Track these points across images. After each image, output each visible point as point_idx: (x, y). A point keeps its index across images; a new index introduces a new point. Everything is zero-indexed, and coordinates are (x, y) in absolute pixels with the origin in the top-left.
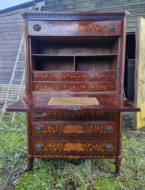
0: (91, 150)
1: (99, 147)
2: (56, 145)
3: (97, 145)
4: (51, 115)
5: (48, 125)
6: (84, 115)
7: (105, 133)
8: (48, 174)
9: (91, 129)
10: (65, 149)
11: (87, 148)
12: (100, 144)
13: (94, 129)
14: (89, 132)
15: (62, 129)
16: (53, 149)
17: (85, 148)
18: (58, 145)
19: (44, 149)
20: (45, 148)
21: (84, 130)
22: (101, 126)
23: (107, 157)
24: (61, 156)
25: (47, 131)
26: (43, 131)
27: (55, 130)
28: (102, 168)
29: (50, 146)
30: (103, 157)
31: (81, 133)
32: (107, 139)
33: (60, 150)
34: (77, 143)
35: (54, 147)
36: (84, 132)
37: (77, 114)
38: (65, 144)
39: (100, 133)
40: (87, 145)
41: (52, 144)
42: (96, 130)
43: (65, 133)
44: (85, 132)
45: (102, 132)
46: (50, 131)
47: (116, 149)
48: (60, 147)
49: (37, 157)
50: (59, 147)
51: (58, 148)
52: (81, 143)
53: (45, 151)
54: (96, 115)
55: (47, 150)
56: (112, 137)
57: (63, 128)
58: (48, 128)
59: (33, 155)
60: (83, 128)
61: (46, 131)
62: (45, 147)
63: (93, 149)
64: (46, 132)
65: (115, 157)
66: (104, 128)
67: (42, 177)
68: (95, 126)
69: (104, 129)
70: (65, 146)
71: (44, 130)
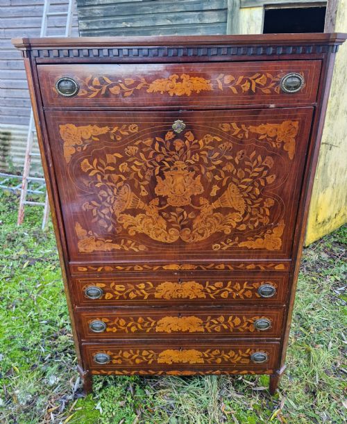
0: (219, 360)
1: (236, 356)
2: (141, 353)
3: (232, 353)
4: (125, 297)
5: (120, 318)
6: (205, 297)
7: (252, 330)
8: (125, 401)
9: (219, 323)
10: (160, 361)
11: (210, 357)
12: (240, 351)
13: (228, 324)
14: (215, 329)
15: (152, 325)
16: (134, 361)
17: (205, 358)
18: (145, 353)
19: (114, 361)
20: (117, 359)
21: (204, 326)
22: (244, 318)
23: (253, 373)
24: (153, 372)
25: (117, 328)
26: (108, 330)
27: (137, 327)
28: (240, 378)
29: (126, 355)
30: (245, 372)
31: (197, 332)
32: (256, 341)
33: (150, 362)
34: (187, 349)
35: (136, 358)
36: (203, 330)
37: (186, 296)
38: (162, 351)
39: (242, 330)
40: (211, 352)
41: (131, 351)
42: (232, 325)
43: (159, 332)
44: (205, 329)
45: (246, 328)
46: (123, 328)
47: (274, 359)
48: (150, 357)
49: (98, 373)
50: (146, 356)
51: (144, 358)
52: (196, 350)
53: (117, 364)
54: (234, 297)
55: (119, 362)
56: (266, 337)
57: (156, 323)
58: (118, 322)
59: (91, 370)
60: (202, 322)
61: (114, 328)
62: (116, 357)
63: (223, 359)
64: (115, 330)
65: (271, 371)
66: (250, 321)
67: (114, 413)
68: (230, 318)
69: (249, 324)
70: (161, 355)
71: (111, 327)
